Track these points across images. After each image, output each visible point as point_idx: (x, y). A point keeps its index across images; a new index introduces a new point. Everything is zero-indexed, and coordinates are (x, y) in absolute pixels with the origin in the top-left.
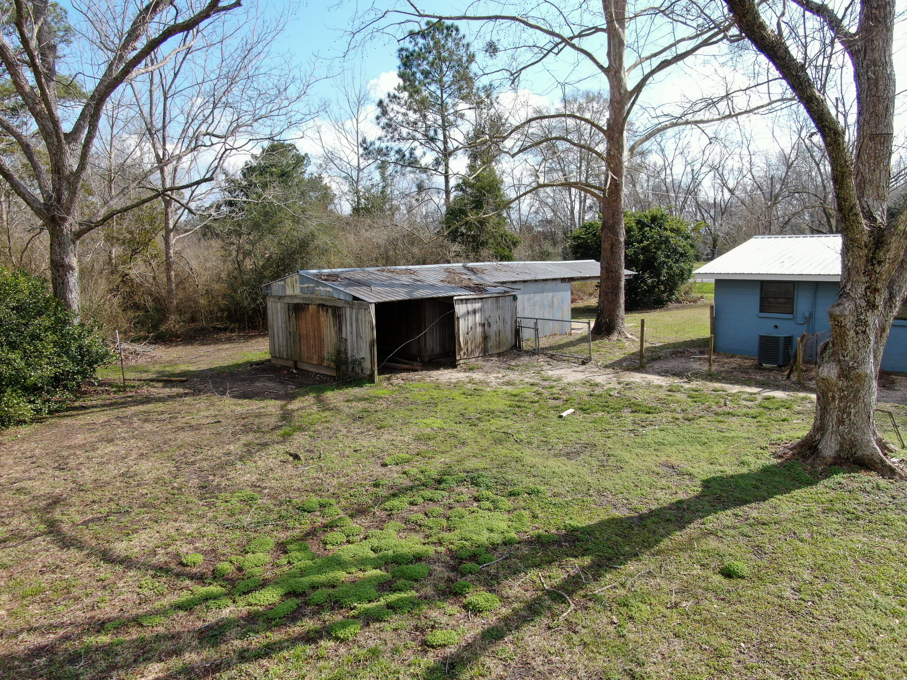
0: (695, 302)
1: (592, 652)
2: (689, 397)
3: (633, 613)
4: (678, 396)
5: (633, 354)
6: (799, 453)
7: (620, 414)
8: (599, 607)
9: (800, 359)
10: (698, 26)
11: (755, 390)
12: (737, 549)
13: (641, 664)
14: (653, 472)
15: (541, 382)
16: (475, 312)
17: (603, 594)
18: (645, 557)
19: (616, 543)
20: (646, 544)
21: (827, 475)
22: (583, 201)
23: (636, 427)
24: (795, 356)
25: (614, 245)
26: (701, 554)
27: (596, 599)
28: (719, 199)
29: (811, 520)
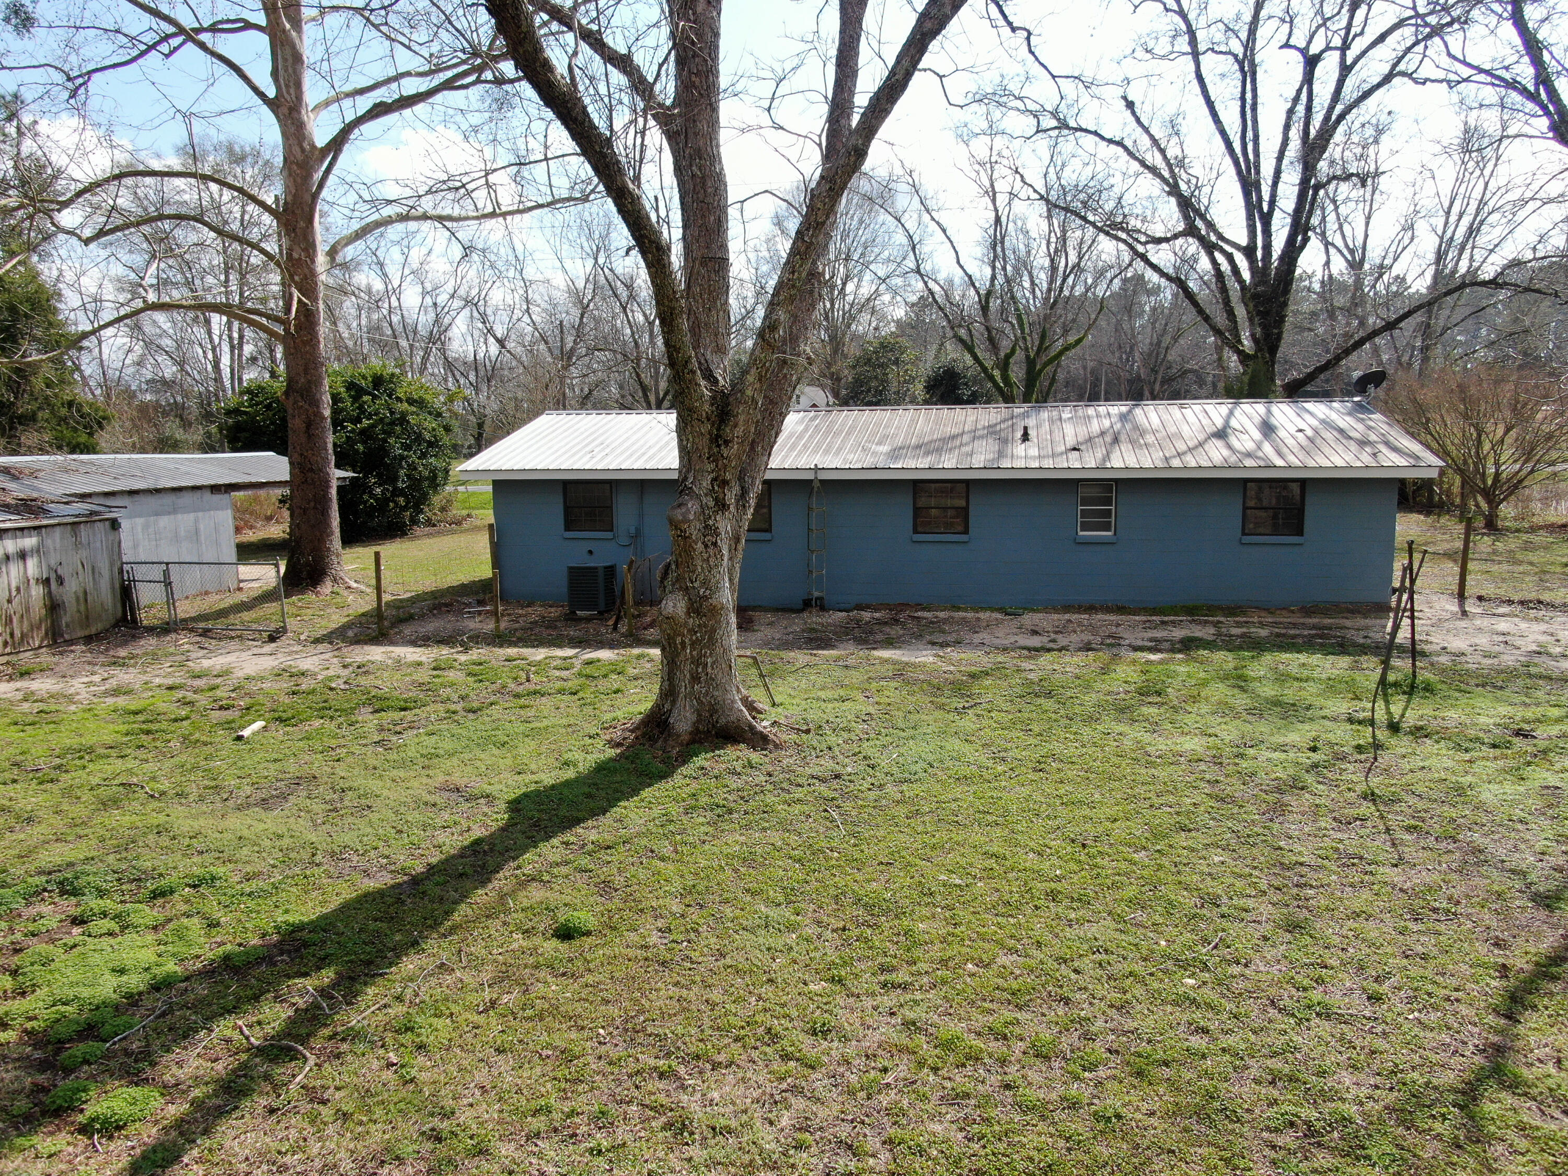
0: (458, 523)
1: (361, 1123)
2: (469, 674)
3: (424, 1038)
4: (452, 675)
5: (363, 615)
6: (644, 735)
7: (353, 718)
8: (361, 1047)
9: (630, 597)
10: (431, 55)
11: (569, 652)
12: (575, 893)
13: (447, 1115)
14: (426, 804)
15: (190, 682)
16: (22, 555)
17: (365, 1022)
18: (431, 944)
19: (378, 933)
20: (429, 922)
21: (684, 759)
22: (236, 347)
23: (385, 735)
24: (623, 593)
25: (312, 423)
26: (521, 915)
27: (352, 1036)
28: (481, 355)
29: (671, 828)
